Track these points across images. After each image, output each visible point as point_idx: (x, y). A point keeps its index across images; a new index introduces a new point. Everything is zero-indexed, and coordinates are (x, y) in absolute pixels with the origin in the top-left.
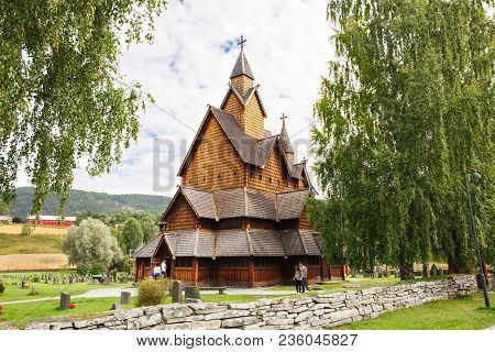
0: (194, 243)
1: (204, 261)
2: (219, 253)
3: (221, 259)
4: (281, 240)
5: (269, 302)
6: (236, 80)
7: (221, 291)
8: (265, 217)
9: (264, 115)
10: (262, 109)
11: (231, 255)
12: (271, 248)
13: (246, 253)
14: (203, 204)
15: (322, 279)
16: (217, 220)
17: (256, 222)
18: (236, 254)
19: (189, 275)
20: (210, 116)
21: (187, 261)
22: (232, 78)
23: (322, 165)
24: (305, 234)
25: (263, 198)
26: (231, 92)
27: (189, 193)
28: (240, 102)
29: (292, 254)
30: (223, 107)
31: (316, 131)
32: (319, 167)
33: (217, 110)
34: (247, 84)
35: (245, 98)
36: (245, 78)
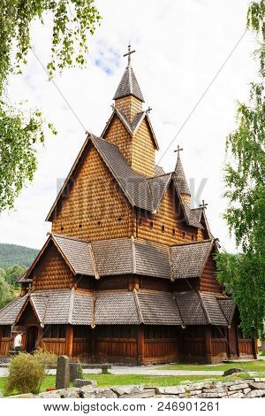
0: (68, 307)
1: (80, 330)
2: (100, 321)
3: (102, 328)
4: (177, 305)
5: (200, 385)
6: (122, 102)
7: (105, 370)
8: (158, 275)
9: (155, 146)
10: (153, 140)
11: (115, 322)
12: (165, 315)
13: (134, 320)
14: (79, 257)
15: (229, 356)
16: (97, 277)
17: (146, 281)
18: (121, 321)
19: (61, 348)
20: (89, 146)
21: (58, 330)
22: (115, 99)
23: (237, 212)
24: (207, 297)
25: (155, 251)
26: (115, 116)
27: (62, 243)
28: (126, 129)
29: (192, 323)
30: (105, 135)
31: (231, 171)
32: (232, 214)
33: (97, 139)
34: (135, 107)
35: (133, 125)
36: (133, 99)
